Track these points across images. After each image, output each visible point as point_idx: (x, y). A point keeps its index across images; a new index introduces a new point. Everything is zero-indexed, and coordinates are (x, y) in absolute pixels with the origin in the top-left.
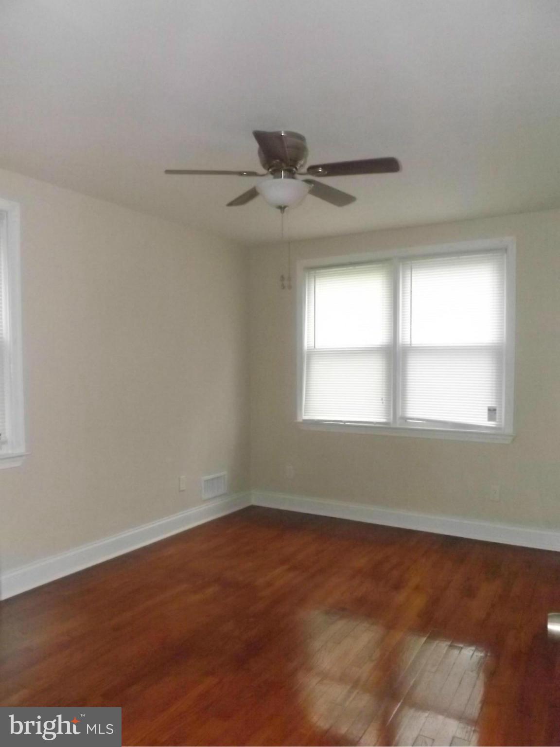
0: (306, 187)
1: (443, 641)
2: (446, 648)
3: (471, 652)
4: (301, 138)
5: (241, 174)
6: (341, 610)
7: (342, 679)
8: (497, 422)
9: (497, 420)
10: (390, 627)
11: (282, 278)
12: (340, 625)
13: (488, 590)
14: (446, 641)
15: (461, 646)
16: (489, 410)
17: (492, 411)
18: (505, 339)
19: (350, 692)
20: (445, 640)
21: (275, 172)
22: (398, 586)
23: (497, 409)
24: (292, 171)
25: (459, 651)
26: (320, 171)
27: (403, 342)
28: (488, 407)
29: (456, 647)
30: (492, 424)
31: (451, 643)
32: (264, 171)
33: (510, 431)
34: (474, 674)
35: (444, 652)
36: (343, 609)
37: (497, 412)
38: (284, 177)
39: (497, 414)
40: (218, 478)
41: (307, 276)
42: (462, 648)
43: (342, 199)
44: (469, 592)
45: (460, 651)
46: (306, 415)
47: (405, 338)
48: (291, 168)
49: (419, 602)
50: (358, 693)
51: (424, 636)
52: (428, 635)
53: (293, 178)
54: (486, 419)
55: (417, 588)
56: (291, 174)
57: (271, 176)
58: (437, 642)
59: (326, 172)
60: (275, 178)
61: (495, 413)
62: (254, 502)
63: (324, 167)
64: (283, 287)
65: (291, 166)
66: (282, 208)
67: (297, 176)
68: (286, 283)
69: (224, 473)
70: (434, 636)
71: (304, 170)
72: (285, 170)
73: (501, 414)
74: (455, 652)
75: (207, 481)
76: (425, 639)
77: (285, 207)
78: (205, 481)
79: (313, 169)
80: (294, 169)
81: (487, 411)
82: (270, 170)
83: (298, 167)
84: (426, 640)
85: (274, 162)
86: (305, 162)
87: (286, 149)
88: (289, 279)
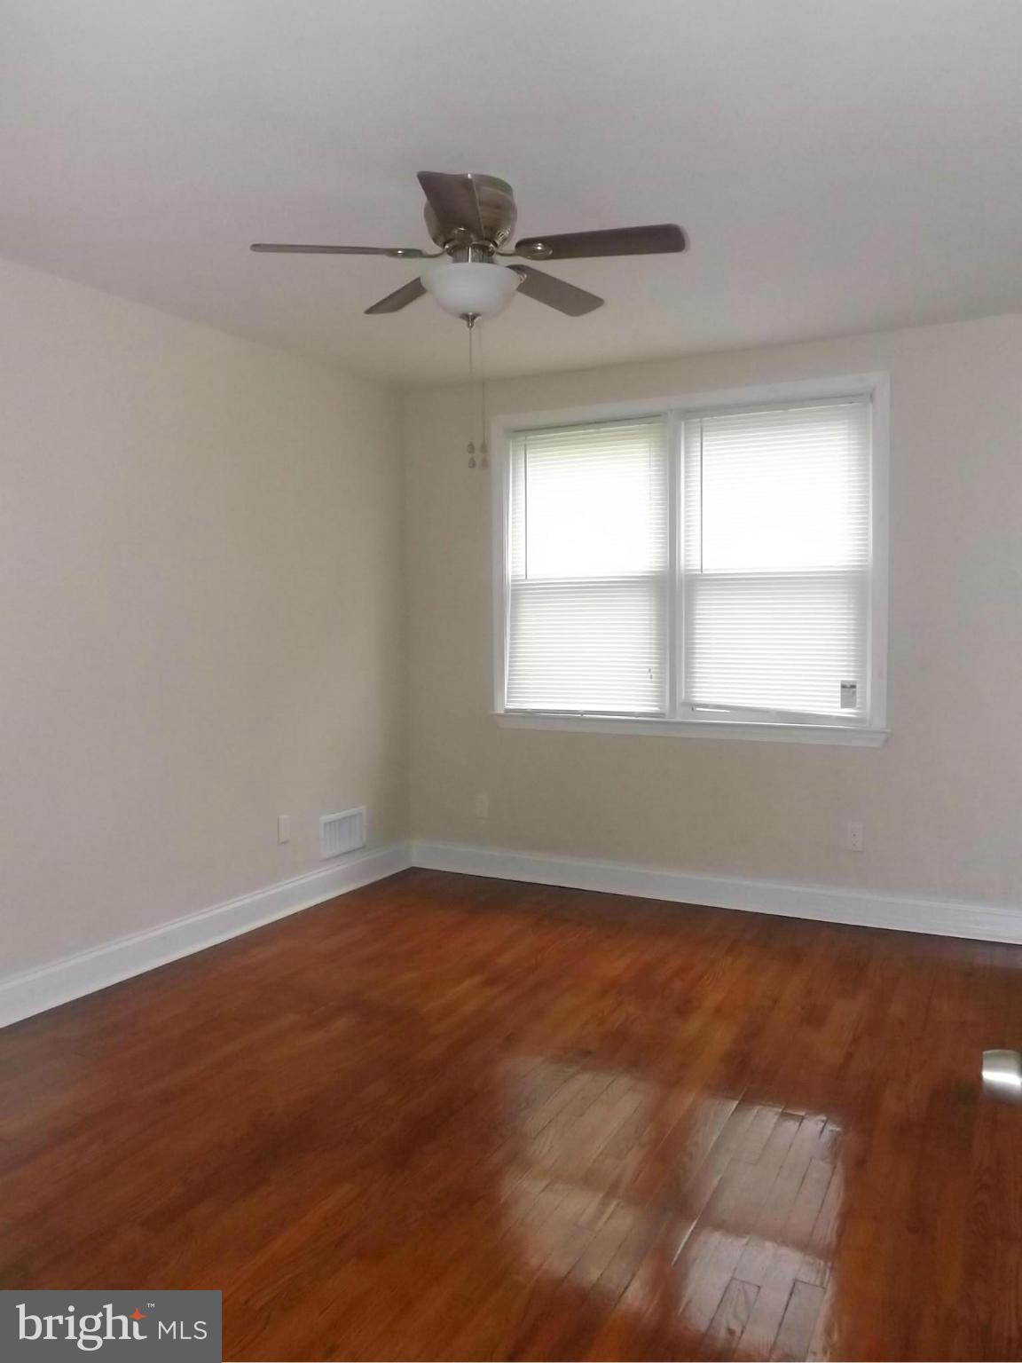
0: (515, 279)
1: (769, 1105)
2: (775, 1120)
3: (821, 1125)
4: (504, 187)
5: (392, 253)
6: (583, 1055)
7: (588, 1180)
8: (858, 709)
9: (858, 706)
10: (673, 1083)
11: (471, 448)
12: (584, 1082)
13: (847, 1012)
14: (773, 1106)
15: (802, 1114)
16: (843, 687)
17: (848, 688)
18: (870, 558)
19: (604, 1204)
20: (771, 1103)
21: (456, 251)
22: (684, 1008)
23: (858, 685)
24: (488, 248)
25: (798, 1124)
26: (539, 248)
27: (686, 566)
28: (842, 681)
29: (792, 1117)
30: (848, 712)
31: (785, 1108)
32: (437, 249)
33: (880, 723)
34: (828, 1167)
35: (772, 1126)
36: (588, 1053)
37: (858, 690)
38: (473, 260)
39: (858, 695)
40: (351, 818)
41: (511, 444)
42: (803, 1118)
43: (577, 302)
44: (814, 1017)
45: (800, 1125)
46: (510, 702)
47: (691, 558)
48: (486, 243)
49: (722, 1038)
50: (618, 1205)
51: (734, 1098)
52: (740, 1097)
53: (492, 262)
54: (839, 705)
55: (718, 1011)
56: (486, 255)
57: (449, 258)
58: (758, 1107)
59: (551, 252)
60: (456, 261)
61: (854, 693)
62: (418, 861)
63: (544, 240)
64: (473, 465)
65: (486, 239)
66: (470, 318)
67: (497, 258)
68: (478, 456)
69: (362, 809)
70: (749, 1099)
71: (510, 247)
72: (474, 247)
73: (866, 693)
74: (791, 1125)
75: (329, 824)
76: (735, 1103)
77: (474, 317)
78: (326, 824)
79: (525, 246)
80: (492, 245)
81: (839, 689)
82: (447, 247)
83: (498, 243)
84: (739, 1104)
85: (456, 232)
86: (511, 233)
87: (479, 208)
88: (484, 448)
